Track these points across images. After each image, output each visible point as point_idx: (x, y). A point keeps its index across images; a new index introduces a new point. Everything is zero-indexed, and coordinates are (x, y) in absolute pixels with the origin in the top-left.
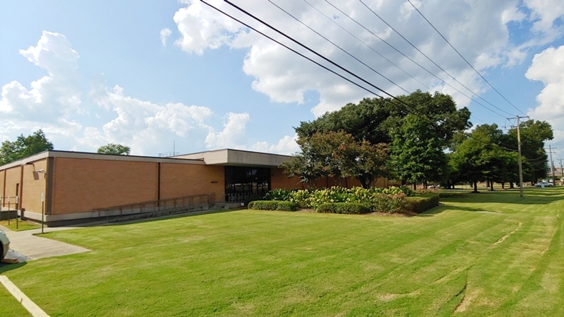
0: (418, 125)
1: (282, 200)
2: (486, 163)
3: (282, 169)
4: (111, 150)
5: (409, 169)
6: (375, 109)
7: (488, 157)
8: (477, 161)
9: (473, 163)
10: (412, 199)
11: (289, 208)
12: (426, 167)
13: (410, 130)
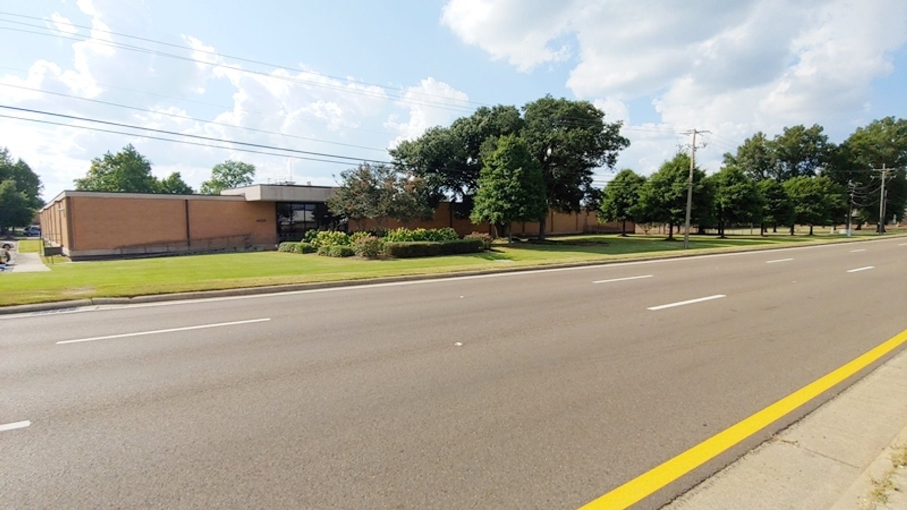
0: (508, 151)
2: (677, 197)
4: (230, 170)
6: (482, 124)
7: (681, 188)
8: (666, 195)
9: (661, 196)
10: (395, 243)
11: (301, 250)
12: (506, 205)
13: (500, 157)
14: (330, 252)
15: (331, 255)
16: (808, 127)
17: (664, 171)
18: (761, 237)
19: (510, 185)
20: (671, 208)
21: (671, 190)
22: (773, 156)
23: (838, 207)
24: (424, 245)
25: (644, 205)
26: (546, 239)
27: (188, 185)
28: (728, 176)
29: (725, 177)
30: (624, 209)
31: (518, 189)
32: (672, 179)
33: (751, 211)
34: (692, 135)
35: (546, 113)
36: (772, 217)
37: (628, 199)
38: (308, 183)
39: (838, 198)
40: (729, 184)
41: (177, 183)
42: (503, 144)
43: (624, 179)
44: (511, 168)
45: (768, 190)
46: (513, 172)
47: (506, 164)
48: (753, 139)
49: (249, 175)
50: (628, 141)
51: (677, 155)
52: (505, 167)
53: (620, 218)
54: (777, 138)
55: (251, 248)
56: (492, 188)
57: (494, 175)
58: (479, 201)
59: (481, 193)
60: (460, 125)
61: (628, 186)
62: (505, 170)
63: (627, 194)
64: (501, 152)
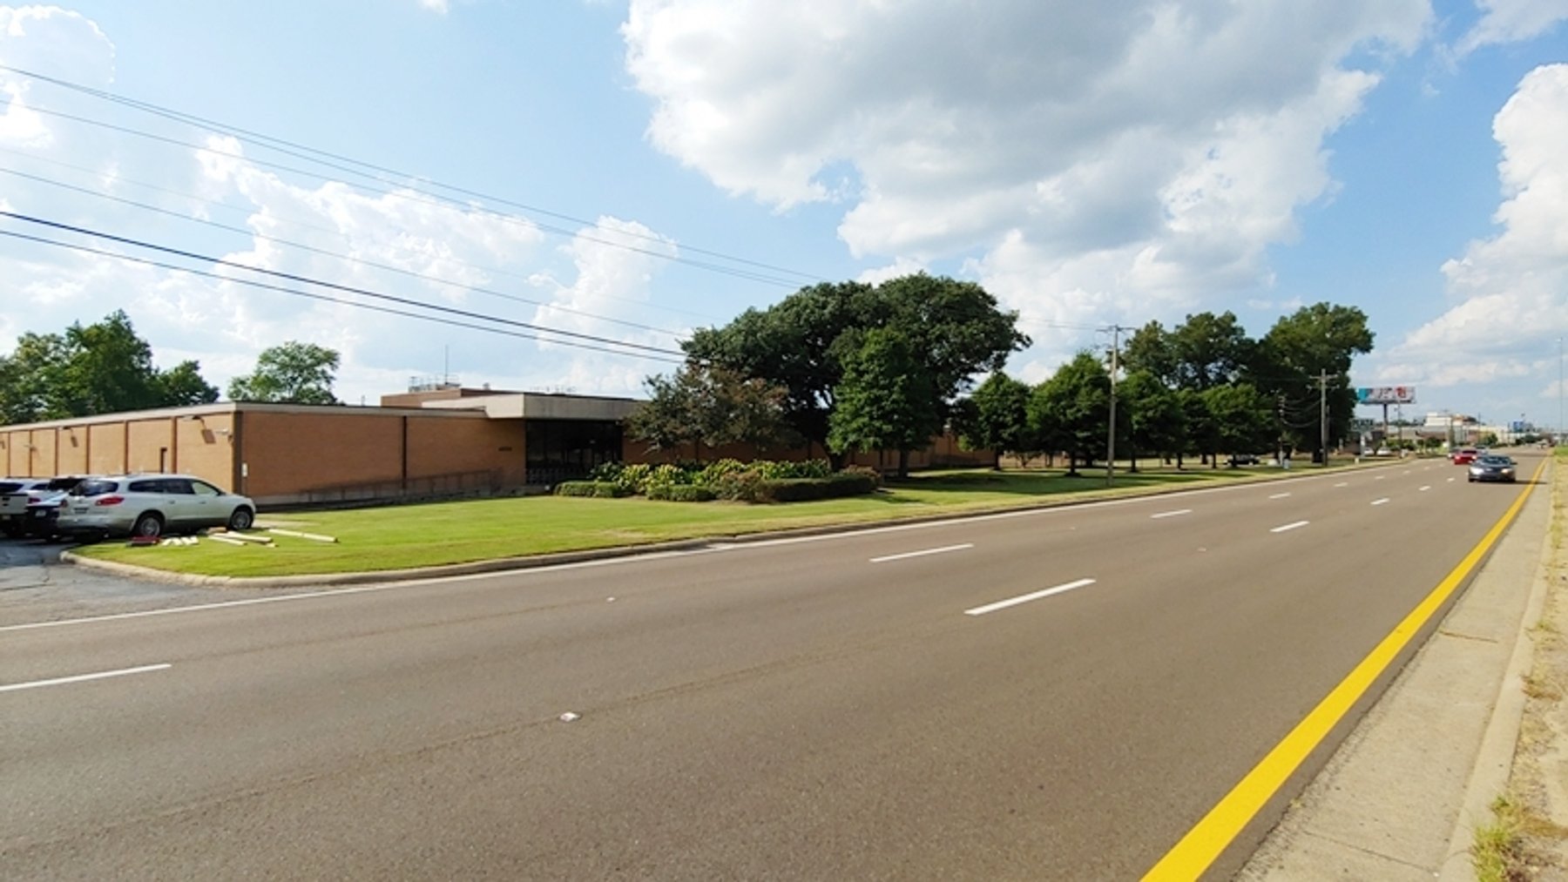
0: (883, 350)
1: (610, 480)
2: (1084, 415)
3: (625, 425)
4: (293, 358)
5: (859, 430)
6: (830, 308)
7: (1089, 403)
8: (1068, 411)
9: (1061, 414)
10: (778, 480)
11: (611, 493)
12: (885, 427)
13: (871, 358)
14: (673, 495)
15: (675, 500)
16: (1218, 314)
17: (1063, 379)
18: (1178, 471)
19: (891, 399)
20: (1075, 430)
21: (1074, 405)
22: (1175, 354)
23: (1270, 428)
25: (1036, 426)
26: (909, 475)
27: (211, 385)
28: (1139, 385)
29: (1134, 387)
30: (1001, 431)
31: (902, 405)
32: (1074, 392)
33: (1173, 435)
34: (1113, 333)
35: (922, 296)
36: (1193, 442)
37: (1005, 416)
38: (486, 385)
39: (1268, 415)
40: (1142, 396)
42: (874, 341)
43: (997, 387)
44: (891, 373)
45: (1186, 405)
46: (894, 380)
47: (882, 369)
48: (1146, 330)
49: (326, 367)
50: (1028, 339)
51: (1078, 356)
52: (882, 373)
53: (995, 445)
54: (1178, 331)
55: (501, 492)
56: (862, 402)
57: (863, 384)
58: (839, 421)
59: (845, 409)
60: (795, 309)
61: (1005, 398)
62: (880, 378)
63: (1004, 409)
64: (873, 352)
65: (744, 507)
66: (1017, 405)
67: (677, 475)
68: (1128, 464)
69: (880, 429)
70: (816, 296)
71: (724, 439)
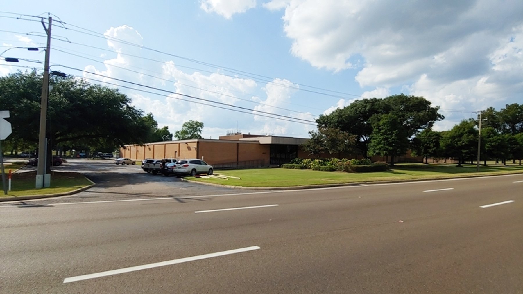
0: (389, 121)
1: (298, 164)
2: (466, 144)
3: (302, 146)
5: (380, 149)
6: (368, 107)
7: (468, 140)
8: (458, 143)
9: (455, 143)
10: (356, 165)
11: (300, 168)
12: (390, 148)
13: (384, 124)
14: (321, 169)
15: (322, 170)
17: (456, 130)
18: (504, 166)
19: (392, 138)
20: (461, 150)
21: (461, 140)
22: (501, 120)
24: (367, 167)
25: (444, 148)
26: (395, 164)
28: (488, 133)
29: (486, 134)
30: (428, 150)
31: (396, 140)
32: (462, 134)
33: (503, 152)
35: (402, 103)
36: (512, 155)
37: (430, 144)
38: (249, 133)
40: (489, 137)
41: (166, 131)
42: (385, 118)
43: (427, 134)
44: (391, 130)
45: (508, 140)
46: (393, 132)
47: (388, 128)
48: (487, 111)
49: (200, 128)
50: (443, 116)
51: (462, 122)
52: (388, 130)
53: (426, 155)
54: (502, 111)
55: (265, 167)
56: (381, 139)
57: (381, 133)
58: (372, 146)
59: (374, 142)
60: (355, 108)
61: (430, 138)
62: (388, 131)
63: (429, 142)
64: (385, 122)
65: (346, 174)
66: (435, 140)
67: (321, 162)
68: (483, 163)
69: (388, 149)
70: (362, 103)
71: (336, 151)
